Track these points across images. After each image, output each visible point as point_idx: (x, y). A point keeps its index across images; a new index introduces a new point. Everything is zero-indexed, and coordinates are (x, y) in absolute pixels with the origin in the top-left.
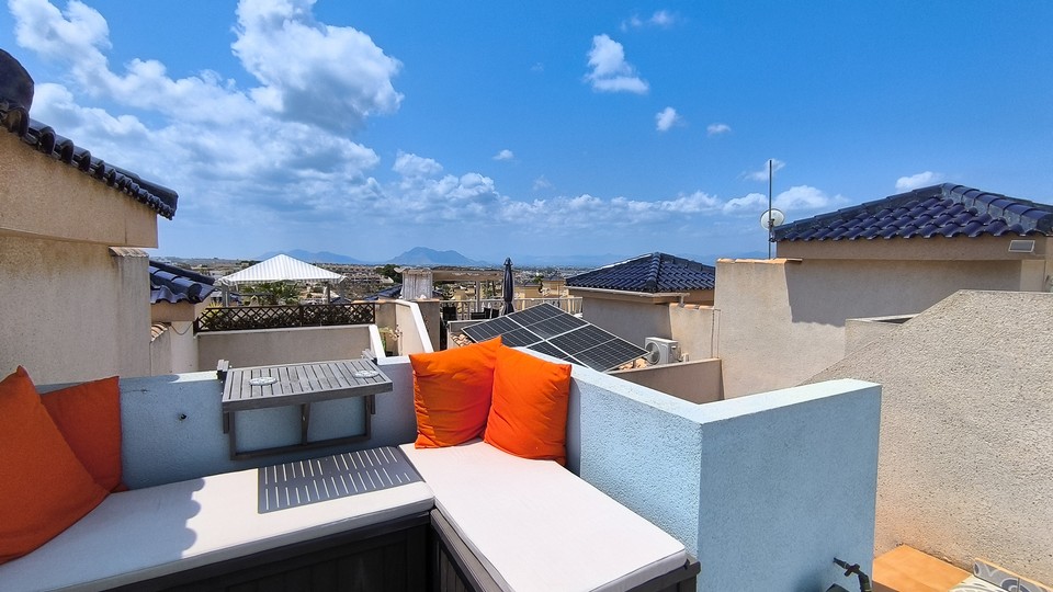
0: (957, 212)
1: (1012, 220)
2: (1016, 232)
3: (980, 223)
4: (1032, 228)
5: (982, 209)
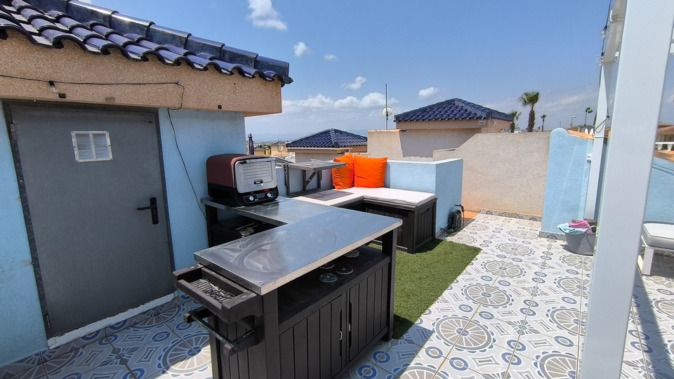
0: (461, 109)
1: (479, 113)
2: (480, 118)
3: (469, 114)
4: (485, 116)
5: (469, 109)
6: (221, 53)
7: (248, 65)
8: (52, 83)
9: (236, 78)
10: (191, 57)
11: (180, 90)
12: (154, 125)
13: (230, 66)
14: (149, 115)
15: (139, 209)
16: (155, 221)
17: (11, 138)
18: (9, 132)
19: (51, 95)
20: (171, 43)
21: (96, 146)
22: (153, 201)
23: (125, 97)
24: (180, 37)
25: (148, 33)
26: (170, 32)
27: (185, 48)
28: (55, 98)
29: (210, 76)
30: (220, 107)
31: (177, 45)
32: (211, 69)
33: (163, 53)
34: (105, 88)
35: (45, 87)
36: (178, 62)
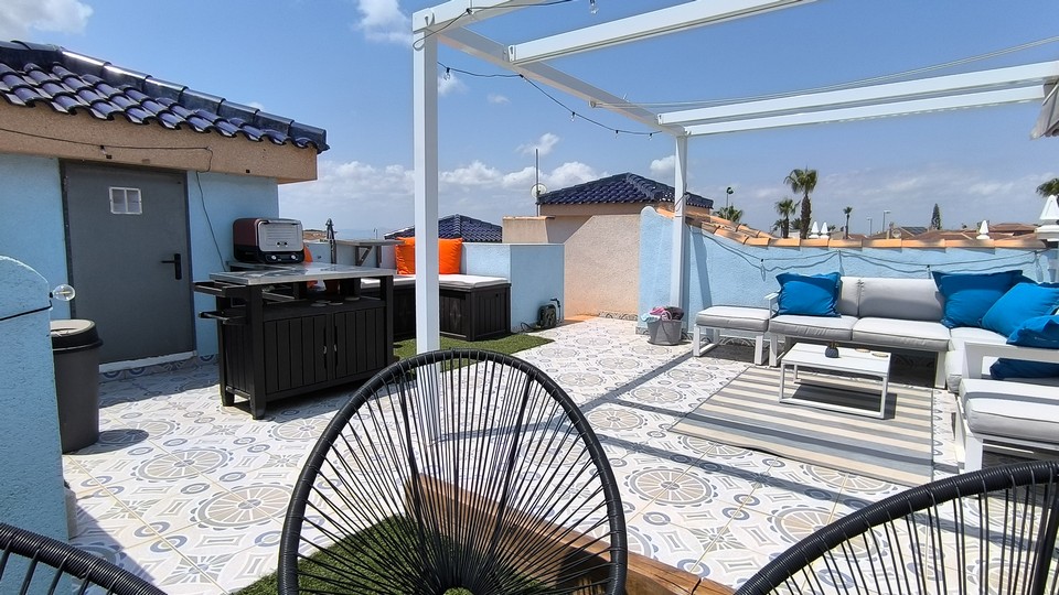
6: (255, 119)
7: (282, 131)
8: (102, 147)
9: (266, 144)
10: (222, 124)
11: (209, 155)
12: (182, 186)
13: (260, 133)
14: (178, 176)
15: (164, 262)
16: (178, 276)
17: (63, 189)
18: (62, 185)
19: (101, 156)
20: (204, 108)
21: (129, 200)
22: (177, 257)
23: (159, 159)
24: (214, 102)
25: (182, 99)
26: (204, 97)
27: (218, 114)
28: (104, 159)
29: (239, 143)
30: (248, 171)
31: (209, 111)
32: (239, 136)
33: (195, 121)
34: (143, 151)
35: (97, 150)
36: (207, 130)
